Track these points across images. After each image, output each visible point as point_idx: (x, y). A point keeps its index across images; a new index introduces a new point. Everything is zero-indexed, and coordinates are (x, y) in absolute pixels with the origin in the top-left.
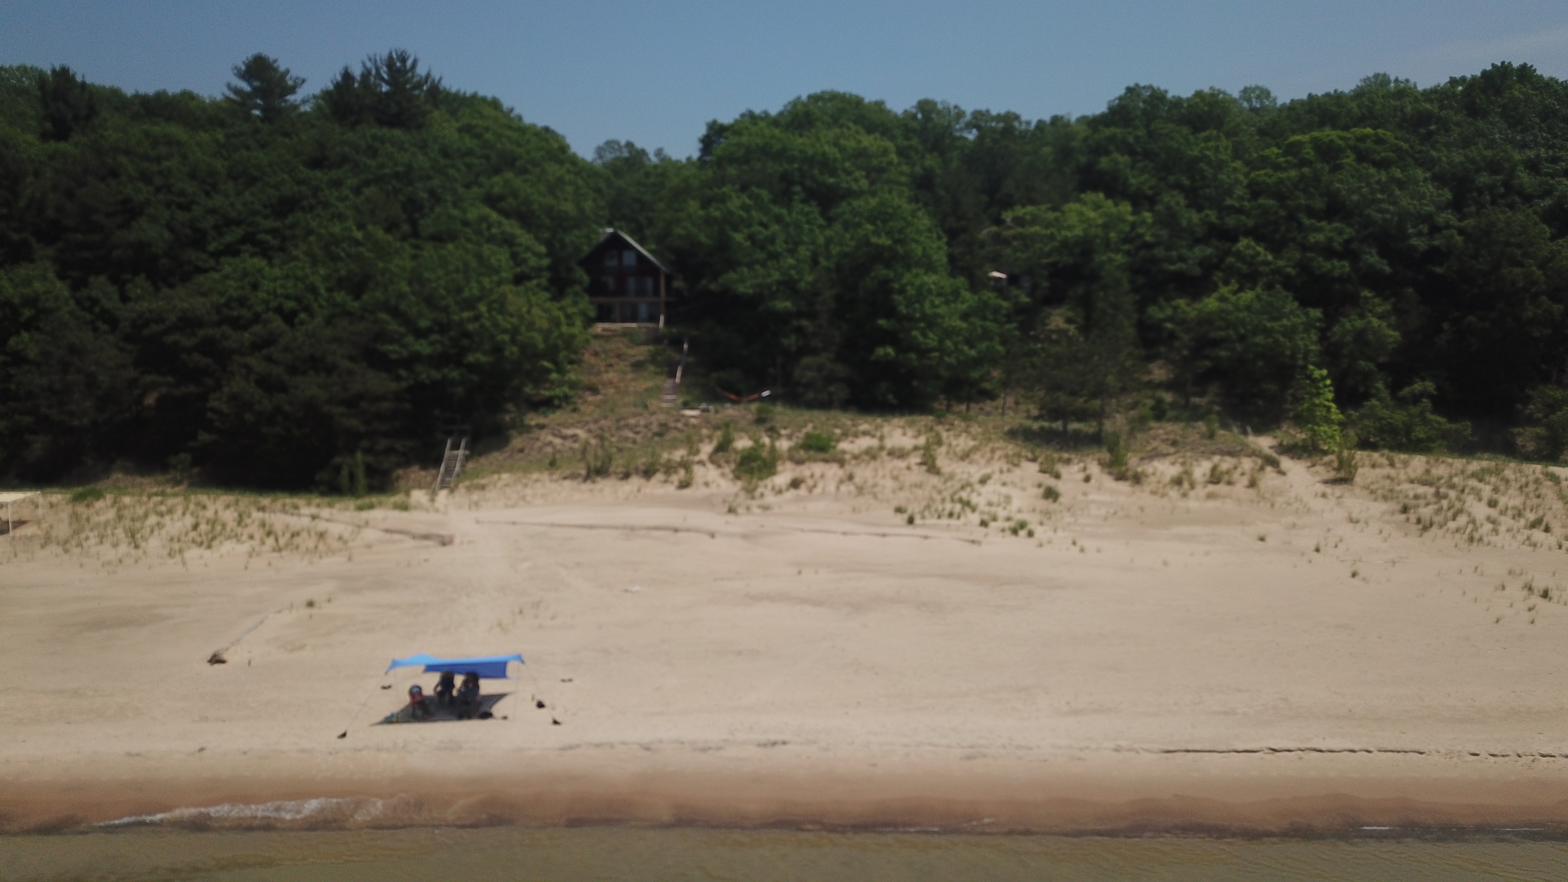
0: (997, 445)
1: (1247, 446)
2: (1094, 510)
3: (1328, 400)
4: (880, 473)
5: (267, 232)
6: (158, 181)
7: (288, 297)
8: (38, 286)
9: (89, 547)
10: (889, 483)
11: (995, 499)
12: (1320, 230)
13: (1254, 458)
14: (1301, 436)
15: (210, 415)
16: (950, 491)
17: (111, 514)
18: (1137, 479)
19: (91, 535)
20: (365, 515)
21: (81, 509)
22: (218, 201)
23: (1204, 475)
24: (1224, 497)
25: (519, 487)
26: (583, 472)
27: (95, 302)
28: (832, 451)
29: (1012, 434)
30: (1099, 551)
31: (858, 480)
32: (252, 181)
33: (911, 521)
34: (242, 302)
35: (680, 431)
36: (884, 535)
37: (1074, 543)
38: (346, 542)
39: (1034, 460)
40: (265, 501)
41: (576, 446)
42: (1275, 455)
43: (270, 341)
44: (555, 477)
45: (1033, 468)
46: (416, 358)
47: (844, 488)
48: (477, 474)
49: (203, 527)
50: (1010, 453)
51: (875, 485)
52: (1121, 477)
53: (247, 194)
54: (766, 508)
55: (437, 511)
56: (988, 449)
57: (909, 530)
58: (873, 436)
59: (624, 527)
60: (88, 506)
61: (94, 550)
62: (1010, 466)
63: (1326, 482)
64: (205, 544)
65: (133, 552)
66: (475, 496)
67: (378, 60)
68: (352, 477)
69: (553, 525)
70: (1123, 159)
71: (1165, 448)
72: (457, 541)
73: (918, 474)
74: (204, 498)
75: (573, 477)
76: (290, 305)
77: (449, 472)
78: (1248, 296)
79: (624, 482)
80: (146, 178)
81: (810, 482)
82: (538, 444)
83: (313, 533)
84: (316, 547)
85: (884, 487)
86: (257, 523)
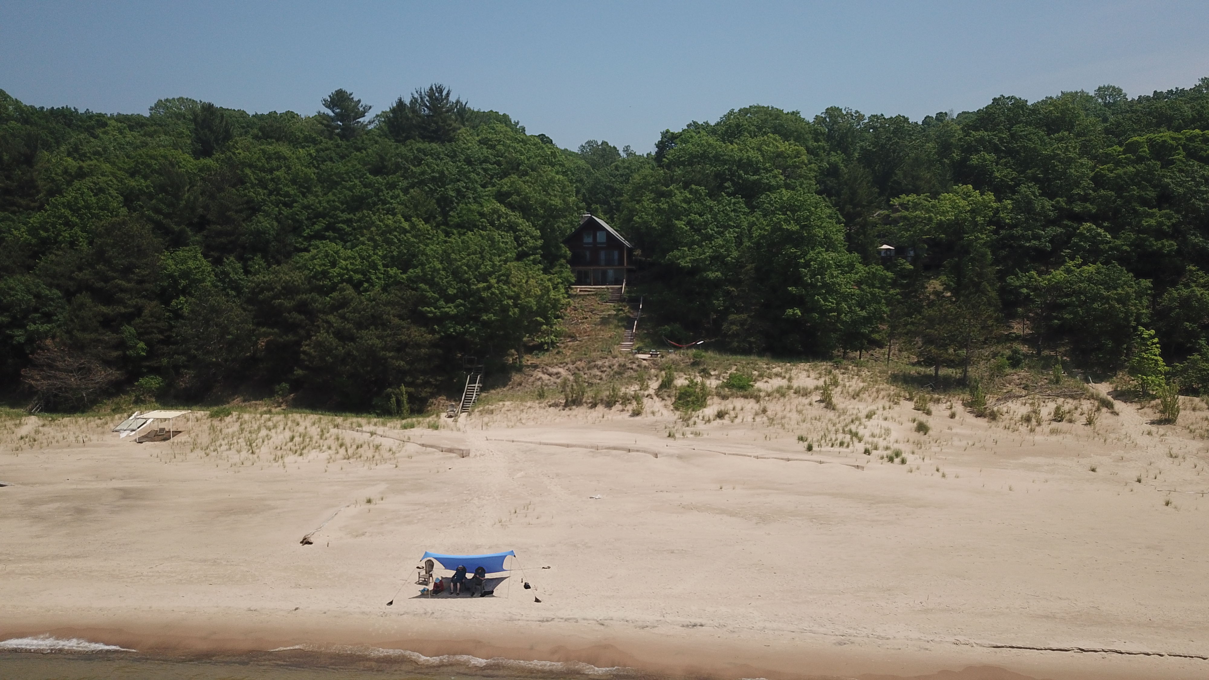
0: (881, 386)
1: (1087, 390)
2: (956, 443)
3: (1156, 355)
4: (788, 408)
5: (343, 222)
6: (271, 186)
7: (356, 271)
8: (191, 264)
9: (222, 452)
10: (794, 416)
11: (877, 431)
12: (1152, 216)
13: (1092, 401)
14: (1134, 383)
15: (302, 356)
16: (843, 424)
17: (236, 427)
18: (993, 416)
19: (223, 443)
20: (408, 432)
21: (216, 422)
22: (311, 199)
23: (1050, 414)
24: (1065, 433)
25: (518, 412)
26: (564, 401)
27: (227, 274)
28: (750, 390)
29: (895, 379)
30: (957, 477)
31: (769, 413)
32: (334, 184)
33: (810, 448)
34: (325, 274)
35: (636, 371)
36: (788, 460)
37: (938, 470)
38: (394, 453)
39: (911, 399)
40: (339, 420)
41: (558, 381)
42: (1110, 398)
43: (344, 303)
44: (543, 405)
45: (911, 405)
46: (446, 316)
47: (758, 419)
48: (487, 401)
49: (297, 439)
50: (892, 393)
51: (784, 417)
52: (980, 415)
53: (330, 194)
54: (697, 434)
55: (459, 430)
56: (874, 389)
57: (808, 456)
58: (785, 377)
59: (592, 447)
60: (221, 420)
61: (225, 454)
62: (891, 403)
63: (1153, 423)
64: (299, 452)
65: (251, 456)
66: (486, 419)
67: (423, 93)
68: (399, 402)
69: (540, 443)
70: (990, 157)
71: (1017, 391)
72: (472, 454)
73: (818, 410)
74: (297, 416)
75: (556, 405)
76: (359, 276)
77: (468, 400)
78: (1091, 268)
79: (593, 410)
80: (262, 184)
81: (732, 414)
82: (532, 379)
83: (371, 445)
84: (373, 457)
85: (790, 419)
86: (333, 437)
